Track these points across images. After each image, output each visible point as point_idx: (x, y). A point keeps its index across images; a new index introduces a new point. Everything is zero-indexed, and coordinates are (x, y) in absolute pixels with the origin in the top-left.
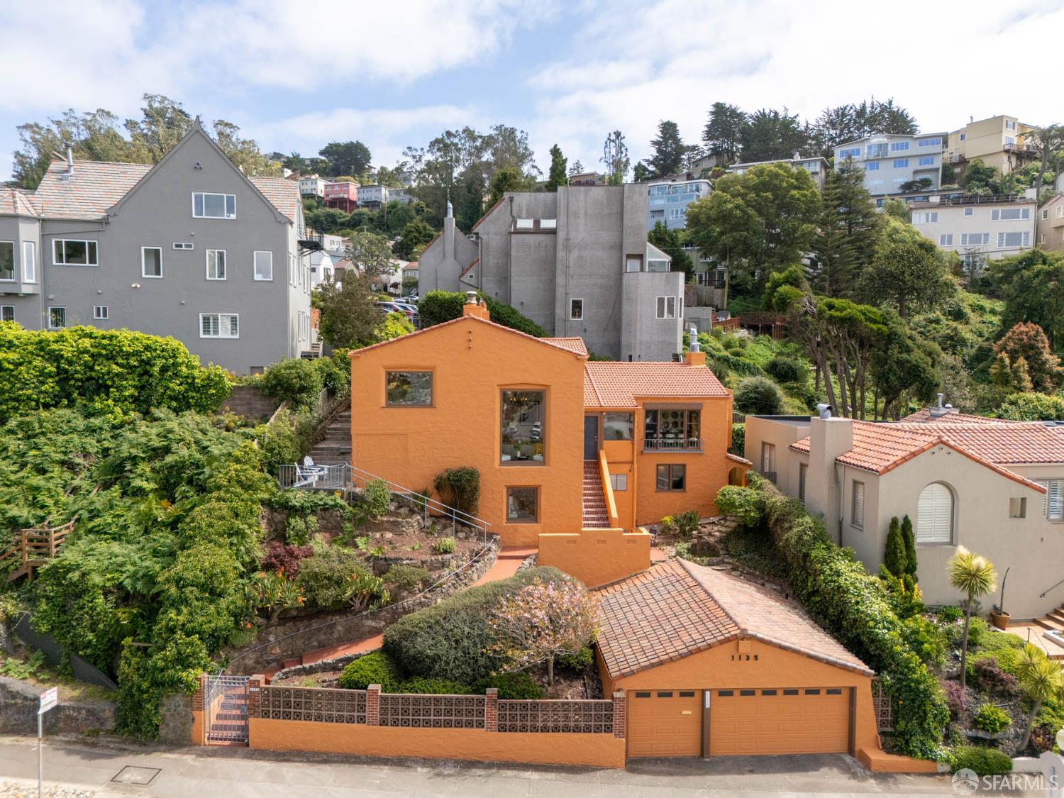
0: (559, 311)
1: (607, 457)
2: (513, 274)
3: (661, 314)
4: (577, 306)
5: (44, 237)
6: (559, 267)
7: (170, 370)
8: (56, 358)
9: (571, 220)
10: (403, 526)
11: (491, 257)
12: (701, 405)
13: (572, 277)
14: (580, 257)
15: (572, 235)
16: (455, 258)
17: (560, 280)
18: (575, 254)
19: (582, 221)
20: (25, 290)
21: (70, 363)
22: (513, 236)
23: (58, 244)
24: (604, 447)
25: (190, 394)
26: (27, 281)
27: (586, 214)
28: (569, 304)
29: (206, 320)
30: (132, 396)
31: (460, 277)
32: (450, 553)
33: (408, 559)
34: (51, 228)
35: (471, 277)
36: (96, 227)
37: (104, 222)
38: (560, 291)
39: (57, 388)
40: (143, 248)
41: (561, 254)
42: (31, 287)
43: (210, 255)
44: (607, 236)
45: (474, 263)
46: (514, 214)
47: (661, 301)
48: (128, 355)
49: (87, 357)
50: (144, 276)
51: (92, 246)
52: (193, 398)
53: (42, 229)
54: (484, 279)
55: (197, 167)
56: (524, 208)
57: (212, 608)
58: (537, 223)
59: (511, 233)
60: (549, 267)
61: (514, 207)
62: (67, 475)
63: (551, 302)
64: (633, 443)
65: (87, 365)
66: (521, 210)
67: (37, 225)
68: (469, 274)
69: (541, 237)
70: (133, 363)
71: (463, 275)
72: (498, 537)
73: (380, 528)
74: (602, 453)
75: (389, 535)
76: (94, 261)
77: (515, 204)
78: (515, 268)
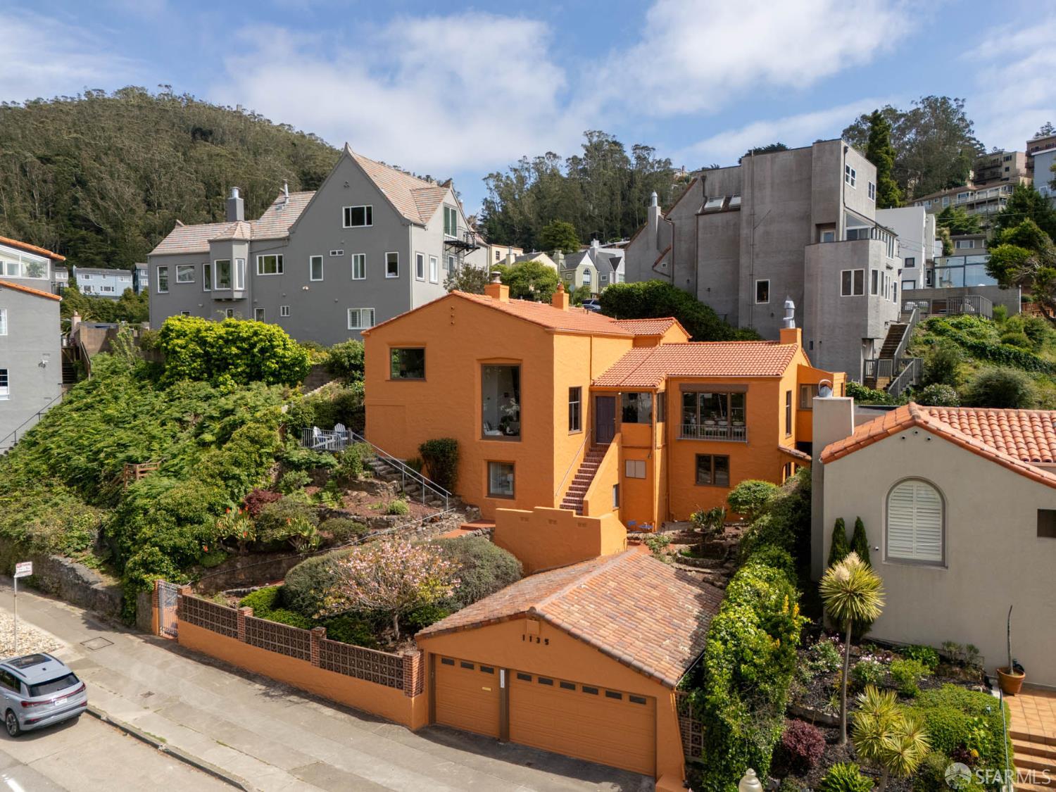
0: (743, 295)
1: (622, 440)
2: (700, 259)
3: (846, 290)
4: (763, 287)
5: (252, 254)
6: (743, 246)
8: (202, 342)
9: (756, 192)
10: (378, 488)
11: (683, 243)
12: (747, 386)
13: (757, 255)
14: (767, 233)
15: (757, 209)
16: (658, 248)
17: (744, 260)
18: (760, 230)
19: (768, 191)
20: (237, 296)
21: (212, 346)
22: (700, 217)
23: (260, 258)
24: (622, 429)
25: (283, 371)
26: (238, 288)
27: (772, 183)
28: (753, 285)
29: (354, 315)
30: (243, 372)
31: (653, 267)
32: (398, 514)
33: (356, 514)
34: (257, 247)
35: (664, 265)
36: (281, 244)
37: (287, 239)
38: (744, 272)
39: (204, 366)
40: (311, 257)
41: (745, 231)
42: (241, 293)
43: (355, 258)
44: (797, 206)
45: (667, 250)
46: (707, 194)
47: (847, 275)
48: (244, 340)
49: (221, 342)
50: (311, 280)
51: (280, 258)
52: (285, 374)
53: (250, 248)
54: (676, 266)
55: (346, 186)
56: (717, 187)
58: (728, 200)
59: (698, 215)
60: (733, 246)
61: (707, 187)
62: (177, 429)
63: (734, 288)
64: (651, 427)
65: (221, 347)
66: (713, 190)
67: (247, 245)
68: (662, 263)
69: (729, 216)
70: (245, 346)
71: (656, 264)
72: (475, 509)
73: (359, 487)
74: (618, 436)
75: (364, 494)
76: (280, 271)
77: (707, 183)
78: (701, 252)
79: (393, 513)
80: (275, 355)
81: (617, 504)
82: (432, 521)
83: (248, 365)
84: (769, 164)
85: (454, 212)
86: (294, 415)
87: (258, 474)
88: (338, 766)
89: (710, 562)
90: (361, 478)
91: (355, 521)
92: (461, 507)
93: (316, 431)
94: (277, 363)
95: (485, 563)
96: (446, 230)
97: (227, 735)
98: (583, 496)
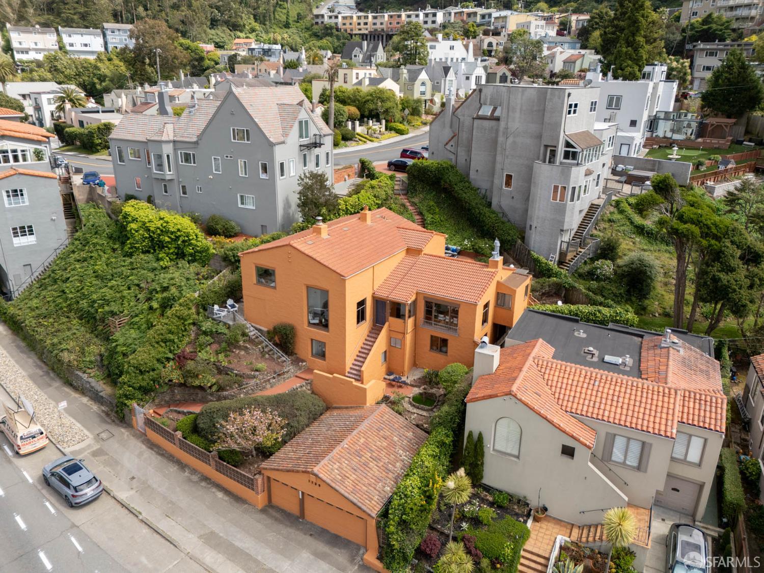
0: (496, 181)
2: (473, 149)
3: (555, 198)
4: (509, 177)
5: (175, 150)
6: (499, 149)
7: (187, 242)
8: (148, 229)
9: (511, 114)
11: (464, 133)
13: (507, 157)
14: (514, 142)
15: (510, 125)
16: (451, 128)
17: (499, 159)
18: (510, 140)
19: (517, 115)
20: (168, 178)
21: (154, 233)
22: (475, 120)
23: (181, 153)
24: (389, 321)
25: (196, 255)
26: (168, 173)
27: (521, 110)
28: (503, 177)
29: (242, 197)
30: (173, 253)
31: (445, 145)
32: (260, 371)
33: (237, 370)
34: (178, 145)
35: (452, 146)
36: (193, 145)
37: (196, 143)
38: (498, 166)
40: (213, 157)
41: (501, 139)
42: (171, 176)
43: (240, 163)
44: (534, 128)
45: (455, 136)
46: (482, 102)
47: (556, 188)
49: (159, 232)
50: (214, 172)
51: (194, 155)
53: (174, 145)
54: (459, 149)
55: (232, 114)
56: (488, 98)
57: (140, 377)
58: (494, 111)
59: (474, 118)
61: (482, 97)
63: (492, 173)
64: (405, 322)
65: (159, 235)
66: (486, 99)
67: (171, 144)
68: (451, 143)
69: (493, 123)
70: (173, 237)
71: (447, 144)
72: (304, 364)
73: (240, 348)
74: (387, 324)
75: (243, 353)
76: (194, 163)
77: (483, 94)
78: (474, 144)
79: (257, 370)
80: (190, 244)
81: (385, 360)
82: (279, 375)
83: (176, 248)
84: (520, 94)
85: (306, 122)
86: (203, 298)
87: (183, 336)
88: (221, 535)
89: (427, 407)
90: (241, 343)
91: (236, 375)
92: (297, 361)
93: (216, 307)
94: (193, 249)
95: (303, 413)
96: (301, 136)
97: (172, 510)
98: (361, 367)
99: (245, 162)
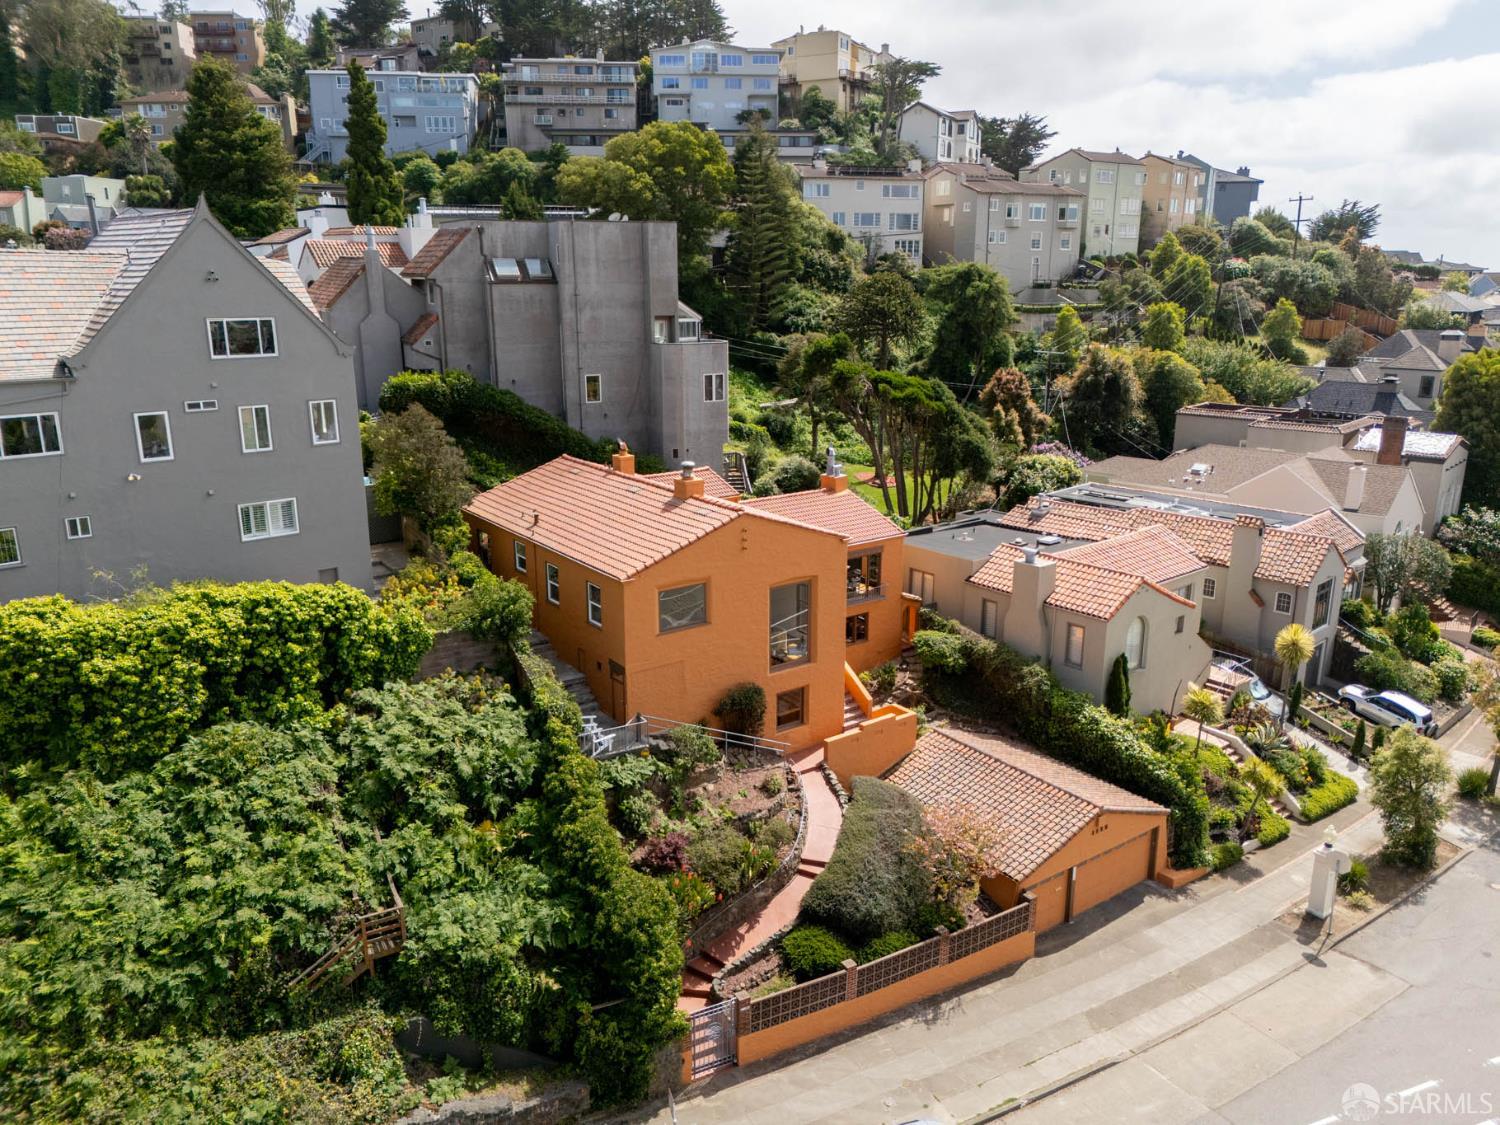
0: (571, 393)
2: (498, 341)
3: (709, 396)
4: (593, 382)
6: (567, 334)
8: (198, 650)
9: (579, 269)
12: (882, 547)
13: (585, 345)
14: (594, 318)
15: (582, 289)
16: (386, 311)
17: (569, 351)
18: (586, 314)
19: (593, 269)
21: (220, 653)
22: (494, 287)
27: (597, 259)
28: (582, 382)
29: (245, 513)
31: (409, 344)
35: (430, 344)
37: (66, 381)
38: (570, 366)
40: (136, 416)
41: (568, 315)
43: (245, 415)
44: (627, 291)
45: (432, 323)
46: (486, 252)
47: (709, 379)
50: (143, 460)
51: (49, 422)
54: (450, 347)
55: (210, 278)
56: (499, 245)
58: (522, 266)
59: (488, 283)
60: (551, 328)
61: (485, 243)
68: (425, 338)
69: (535, 289)
71: (415, 340)
73: (698, 781)
75: (710, 786)
77: (486, 238)
78: (500, 333)
84: (591, 235)
90: (700, 769)
99: (260, 413)
